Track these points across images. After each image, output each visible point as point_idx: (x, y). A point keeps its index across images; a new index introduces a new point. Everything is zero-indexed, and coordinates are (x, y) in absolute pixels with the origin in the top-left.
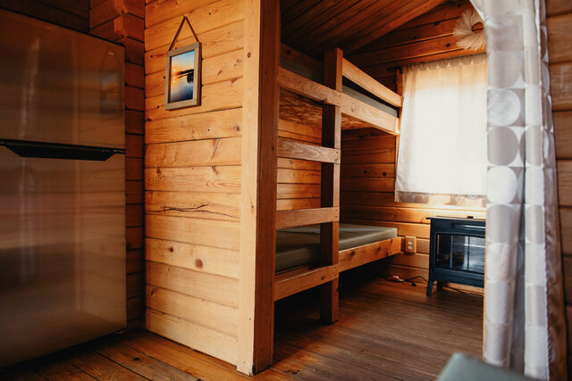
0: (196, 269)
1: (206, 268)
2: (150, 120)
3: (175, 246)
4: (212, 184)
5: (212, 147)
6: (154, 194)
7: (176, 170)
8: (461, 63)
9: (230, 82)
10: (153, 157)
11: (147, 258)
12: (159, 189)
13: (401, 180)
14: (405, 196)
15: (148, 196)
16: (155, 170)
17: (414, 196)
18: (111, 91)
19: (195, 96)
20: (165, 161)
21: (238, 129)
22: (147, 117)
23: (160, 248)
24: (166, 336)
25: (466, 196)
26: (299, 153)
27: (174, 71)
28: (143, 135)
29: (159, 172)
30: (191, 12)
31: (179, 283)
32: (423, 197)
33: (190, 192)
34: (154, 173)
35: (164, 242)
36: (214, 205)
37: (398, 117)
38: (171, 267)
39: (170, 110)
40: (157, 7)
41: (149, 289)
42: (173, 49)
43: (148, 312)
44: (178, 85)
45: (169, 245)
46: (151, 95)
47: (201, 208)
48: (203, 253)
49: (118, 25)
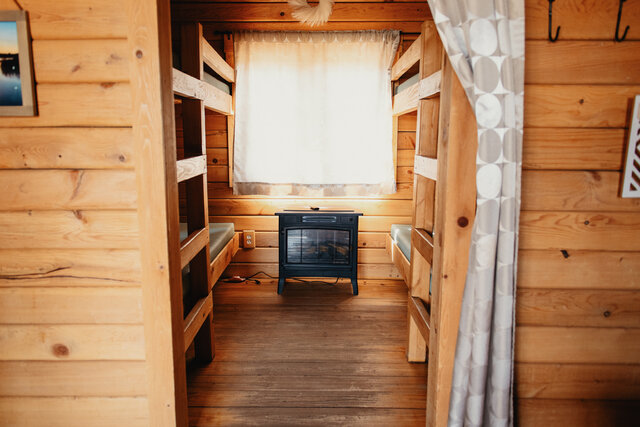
4: (77, 236)
5: (69, 182)
8: (299, 40)
9: (98, 87)
13: (238, 170)
14: (244, 187)
17: (253, 187)
19: (27, 100)
21: (122, 158)
25: (308, 186)
32: (263, 187)
36: (82, 267)
37: (231, 94)
47: (55, 271)
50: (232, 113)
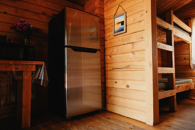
0: (127, 88)
1: (130, 88)
2: (106, 40)
3: (117, 81)
4: (132, 58)
5: (132, 46)
6: (109, 64)
7: (117, 55)
9: (138, 23)
10: (108, 52)
11: (107, 86)
12: (111, 62)
13: (193, 60)
15: (106, 65)
16: (109, 56)
18: (94, 33)
19: (125, 29)
20: (113, 53)
21: (142, 38)
22: (105, 40)
23: (111, 82)
24: (115, 112)
26: (162, 47)
27: (116, 23)
28: (104, 45)
29: (110, 57)
30: (122, 3)
31: (119, 94)
33: (123, 62)
34: (109, 57)
35: (113, 80)
36: (133, 65)
37: (190, 36)
38: (116, 88)
39: (115, 36)
40: (108, 4)
41: (107, 97)
42: (115, 16)
43: (107, 104)
44: (118, 27)
45: (115, 81)
46: (107, 32)
47: (128, 67)
48: (129, 83)
49: (97, 11)
50: (191, 42)
